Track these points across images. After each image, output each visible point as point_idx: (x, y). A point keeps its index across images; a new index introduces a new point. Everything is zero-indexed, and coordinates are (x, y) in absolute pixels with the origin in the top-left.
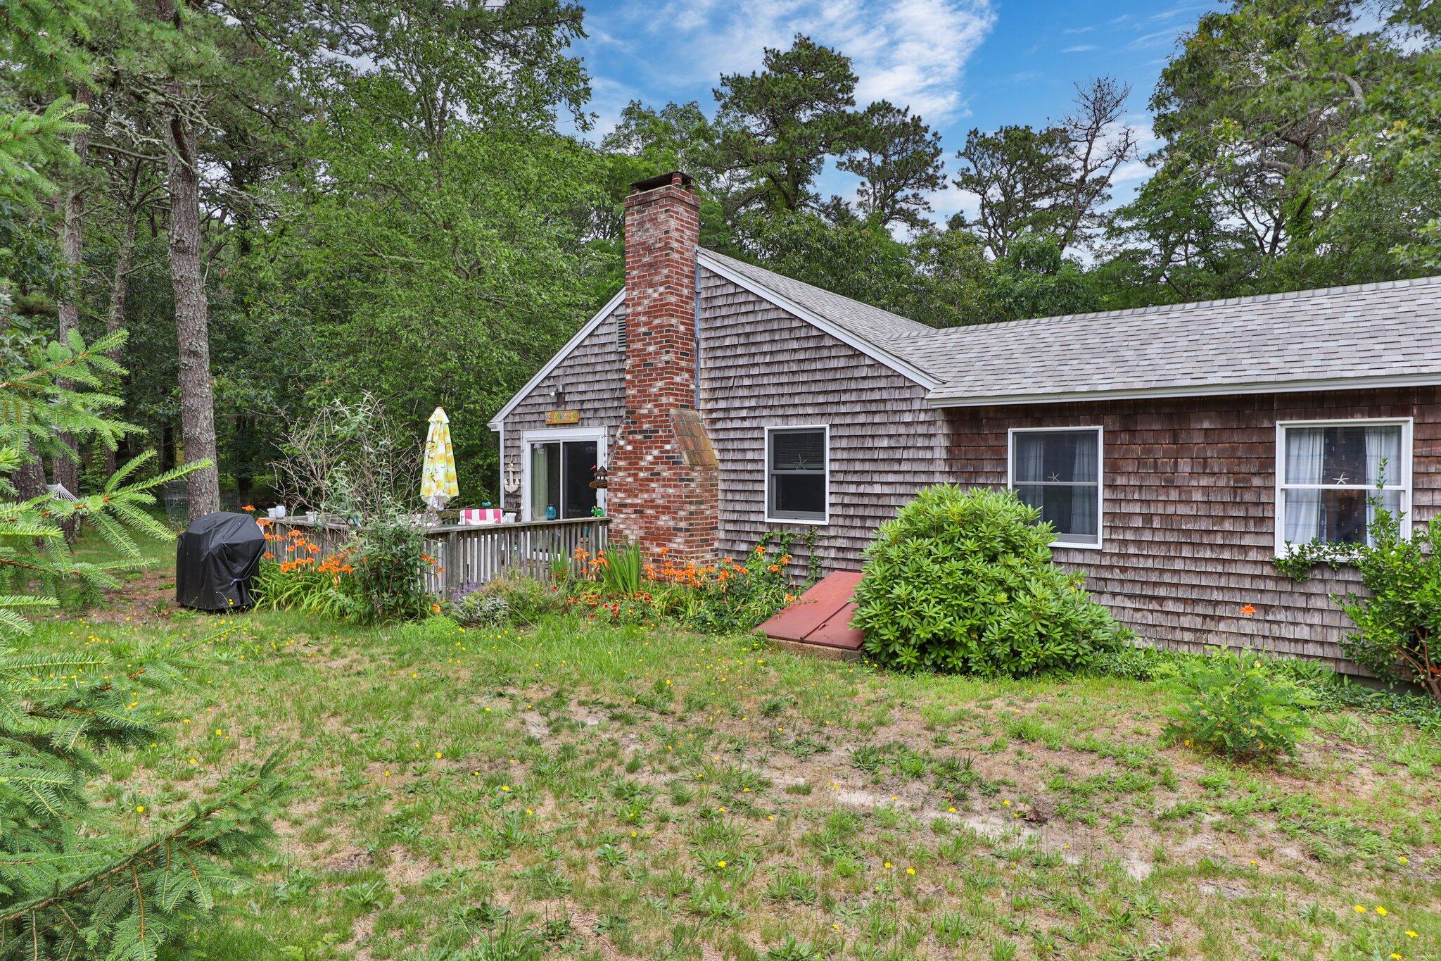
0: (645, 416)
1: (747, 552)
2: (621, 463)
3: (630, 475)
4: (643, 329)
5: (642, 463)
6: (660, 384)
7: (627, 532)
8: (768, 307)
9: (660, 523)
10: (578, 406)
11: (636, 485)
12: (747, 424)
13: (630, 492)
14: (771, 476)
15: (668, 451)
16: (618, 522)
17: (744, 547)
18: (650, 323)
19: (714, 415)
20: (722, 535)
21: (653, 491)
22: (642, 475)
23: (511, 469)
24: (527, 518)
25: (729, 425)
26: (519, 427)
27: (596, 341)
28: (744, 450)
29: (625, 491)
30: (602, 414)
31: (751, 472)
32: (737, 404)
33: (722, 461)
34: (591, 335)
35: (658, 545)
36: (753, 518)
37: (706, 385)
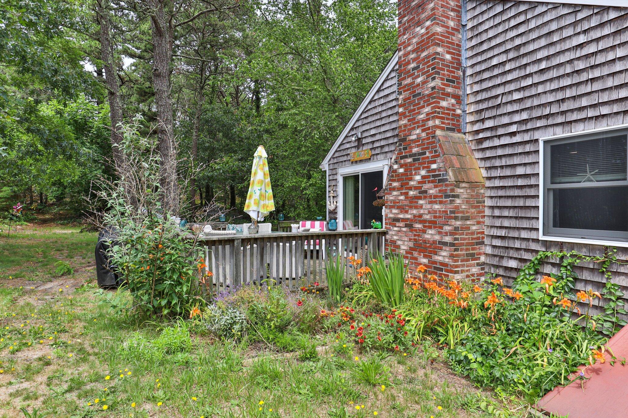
0: (414, 141)
1: (517, 270)
2: (395, 184)
3: (402, 194)
4: (412, 65)
5: (412, 183)
6: (427, 109)
7: (399, 243)
8: (544, 9)
9: (427, 236)
10: (370, 146)
11: (407, 203)
12: (517, 139)
13: (402, 209)
14: (547, 190)
15: (434, 170)
16: (393, 234)
17: (513, 264)
18: (418, 57)
19: (481, 136)
20: (489, 250)
21: (421, 207)
22: (411, 193)
23: (331, 195)
24: (340, 229)
25: (497, 142)
26: (336, 166)
27: (382, 94)
28: (514, 166)
29: (398, 208)
30: (386, 149)
31: (521, 187)
32: (506, 120)
33: (489, 178)
34: (378, 91)
35: (425, 257)
36: (524, 234)
37: (473, 108)
